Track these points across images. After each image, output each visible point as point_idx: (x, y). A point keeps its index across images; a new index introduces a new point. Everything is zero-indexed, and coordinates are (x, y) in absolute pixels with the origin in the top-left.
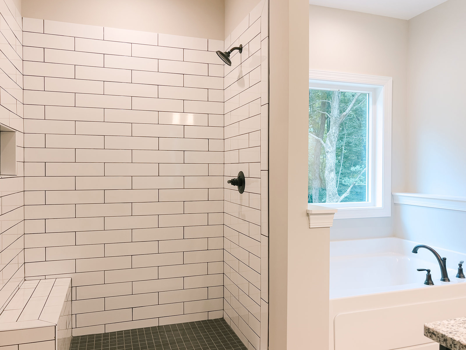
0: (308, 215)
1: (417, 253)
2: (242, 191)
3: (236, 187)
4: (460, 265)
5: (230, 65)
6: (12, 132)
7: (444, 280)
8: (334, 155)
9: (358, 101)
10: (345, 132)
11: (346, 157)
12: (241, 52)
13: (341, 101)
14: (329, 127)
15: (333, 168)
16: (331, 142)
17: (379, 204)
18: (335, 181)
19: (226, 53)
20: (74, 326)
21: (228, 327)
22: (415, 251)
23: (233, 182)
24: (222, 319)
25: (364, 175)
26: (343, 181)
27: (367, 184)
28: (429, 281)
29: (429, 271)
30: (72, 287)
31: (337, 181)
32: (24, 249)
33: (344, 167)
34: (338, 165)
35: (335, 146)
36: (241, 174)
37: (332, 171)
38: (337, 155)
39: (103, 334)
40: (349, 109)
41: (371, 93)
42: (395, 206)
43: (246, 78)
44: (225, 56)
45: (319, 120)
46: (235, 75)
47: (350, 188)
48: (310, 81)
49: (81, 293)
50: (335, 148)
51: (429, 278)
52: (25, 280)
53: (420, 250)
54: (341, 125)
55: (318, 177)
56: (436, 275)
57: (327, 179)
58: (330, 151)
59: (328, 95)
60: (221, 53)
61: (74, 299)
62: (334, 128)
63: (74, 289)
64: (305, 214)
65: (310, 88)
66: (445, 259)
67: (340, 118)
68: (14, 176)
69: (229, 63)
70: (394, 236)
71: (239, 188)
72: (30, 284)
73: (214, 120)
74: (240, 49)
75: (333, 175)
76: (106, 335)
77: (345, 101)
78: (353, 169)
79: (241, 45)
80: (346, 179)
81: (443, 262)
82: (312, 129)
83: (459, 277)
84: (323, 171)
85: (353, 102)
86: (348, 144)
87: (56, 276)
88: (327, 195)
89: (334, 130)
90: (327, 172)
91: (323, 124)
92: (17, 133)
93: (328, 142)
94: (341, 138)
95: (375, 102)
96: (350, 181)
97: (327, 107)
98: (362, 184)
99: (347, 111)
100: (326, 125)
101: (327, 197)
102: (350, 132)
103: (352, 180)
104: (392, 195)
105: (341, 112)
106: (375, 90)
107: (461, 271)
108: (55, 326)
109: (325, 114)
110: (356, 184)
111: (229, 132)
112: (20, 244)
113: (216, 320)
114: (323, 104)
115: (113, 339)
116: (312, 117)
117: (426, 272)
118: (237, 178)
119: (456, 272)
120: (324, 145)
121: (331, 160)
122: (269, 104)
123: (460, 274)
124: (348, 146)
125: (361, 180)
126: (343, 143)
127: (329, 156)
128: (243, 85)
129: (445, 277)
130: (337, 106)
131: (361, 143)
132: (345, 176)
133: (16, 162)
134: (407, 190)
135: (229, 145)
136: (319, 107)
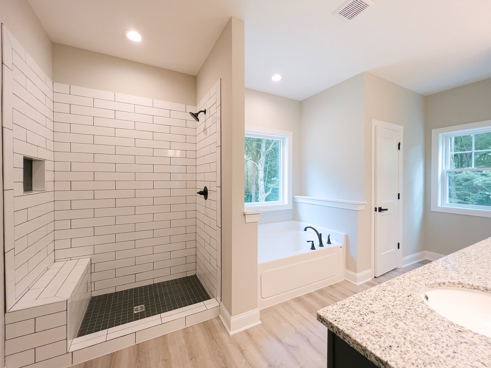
0: (244, 215)
1: (306, 231)
2: (206, 198)
3: (203, 196)
4: (329, 237)
5: (199, 121)
6: (41, 161)
7: (321, 246)
8: (263, 172)
9: (275, 144)
10: (269, 159)
11: (269, 173)
12: (205, 114)
13: (266, 143)
14: (260, 157)
15: (263, 179)
16: (261, 165)
17: (286, 202)
18: (263, 186)
19: (195, 114)
20: (93, 290)
21: (198, 281)
22: (305, 230)
23: (201, 193)
24: (195, 276)
25: (278, 182)
26: (268, 185)
27: (279, 187)
28: (313, 248)
29: (313, 242)
30: (91, 264)
31: (265, 185)
32: (54, 240)
33: (269, 178)
34: (265, 177)
35: (263, 167)
36: (206, 188)
37: (262, 180)
38: (265, 172)
39: (114, 293)
40: (270, 147)
41: (281, 141)
42: (295, 204)
43: (208, 130)
44: (195, 116)
45: (255, 153)
46: (202, 127)
47: (271, 189)
48: (245, 132)
49: (98, 267)
50: (263, 168)
51: (313, 245)
52: (55, 262)
53: (308, 229)
54: (267, 156)
55: (255, 184)
56: (317, 244)
57: (259, 185)
58: (261, 170)
59: (259, 140)
60: (192, 114)
61: (93, 271)
62: (263, 157)
63: (93, 265)
64: (243, 215)
65: (245, 136)
66: (321, 234)
67: (266, 152)
68: (44, 191)
69: (198, 120)
70: (294, 219)
71: (204, 196)
72: (58, 265)
73: (189, 154)
74: (205, 112)
75: (262, 182)
76: (116, 293)
77: (268, 143)
78: (273, 179)
79: (205, 110)
80: (269, 184)
81: (320, 236)
82: (251, 158)
83: (328, 243)
84: (257, 180)
85: (273, 144)
86: (270, 166)
87: (79, 258)
88: (260, 193)
89: (263, 158)
90: (259, 181)
91: (257, 155)
92: (46, 162)
93: (259, 165)
94: (266, 163)
95: (283, 146)
96: (271, 186)
97: (259, 146)
98: (277, 187)
99: (269, 149)
100: (259, 155)
101: (259, 194)
102: (271, 159)
103: (272, 185)
104: (293, 198)
105: (266, 149)
106: (283, 139)
107: (329, 240)
108: (67, 301)
109: (258, 150)
110: (274, 187)
111: (199, 161)
112: (51, 237)
113: (191, 277)
114: (258, 144)
115: (121, 296)
116: (251, 151)
117: (312, 242)
118: (203, 190)
119: (327, 240)
120: (258, 166)
121: (261, 174)
122: (221, 146)
123: (329, 242)
124: (270, 167)
125: (277, 185)
126: (268, 165)
127: (260, 172)
128: (206, 134)
129: (321, 245)
130: (264, 146)
131: (276, 165)
132: (268, 183)
133: (46, 182)
134: (301, 194)
135: (199, 169)
136: (255, 146)
